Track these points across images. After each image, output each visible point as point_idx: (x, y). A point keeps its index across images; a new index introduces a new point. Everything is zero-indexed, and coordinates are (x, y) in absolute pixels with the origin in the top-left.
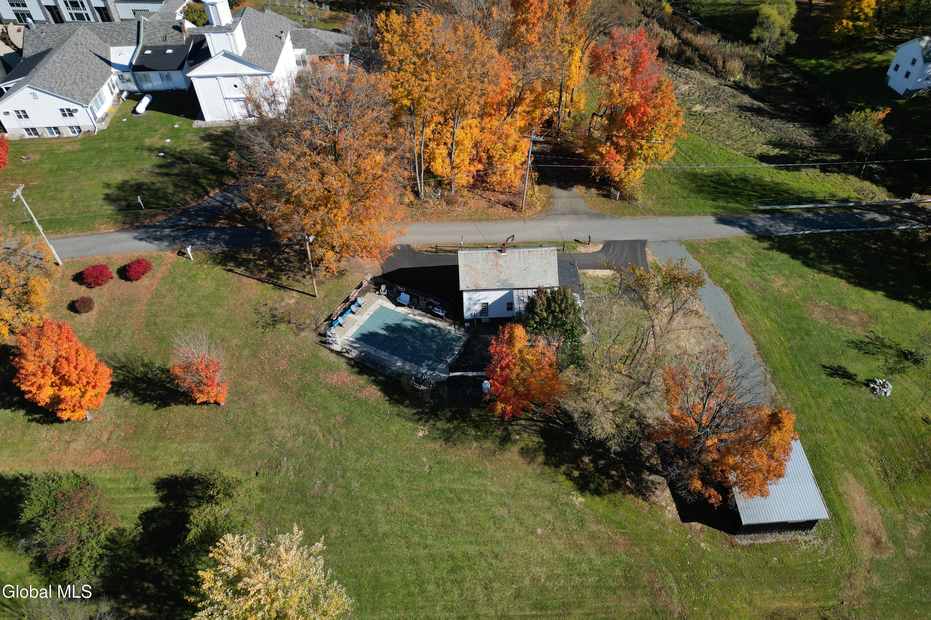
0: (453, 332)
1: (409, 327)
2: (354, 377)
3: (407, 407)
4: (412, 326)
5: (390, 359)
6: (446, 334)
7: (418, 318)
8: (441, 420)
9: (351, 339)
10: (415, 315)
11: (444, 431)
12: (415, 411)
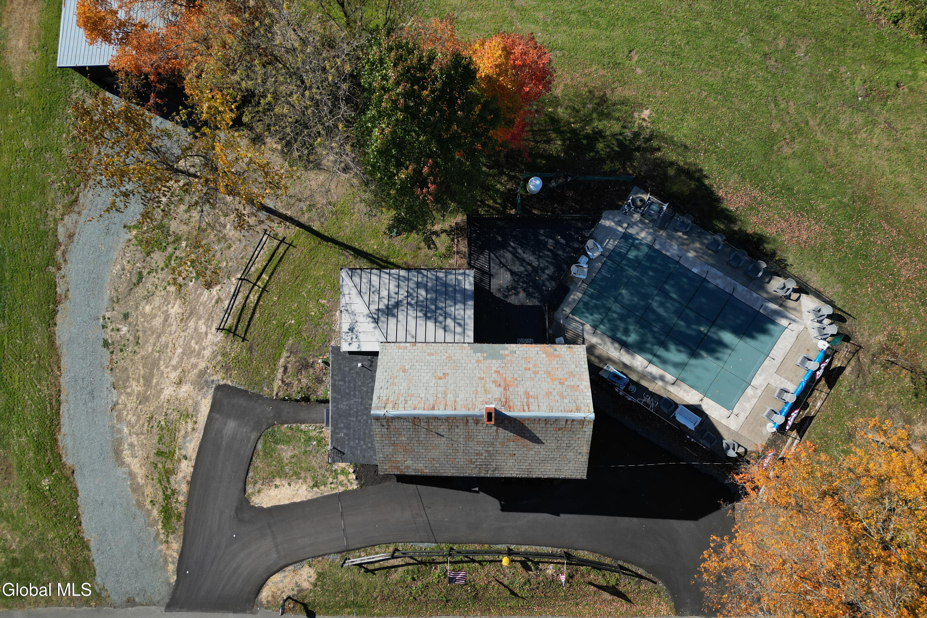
0: (588, 327)
1: (672, 347)
2: (769, 231)
3: (672, 164)
4: (667, 349)
5: (706, 268)
6: (602, 322)
7: (654, 370)
8: (614, 135)
9: (784, 322)
10: (662, 378)
11: (608, 116)
12: (658, 154)
